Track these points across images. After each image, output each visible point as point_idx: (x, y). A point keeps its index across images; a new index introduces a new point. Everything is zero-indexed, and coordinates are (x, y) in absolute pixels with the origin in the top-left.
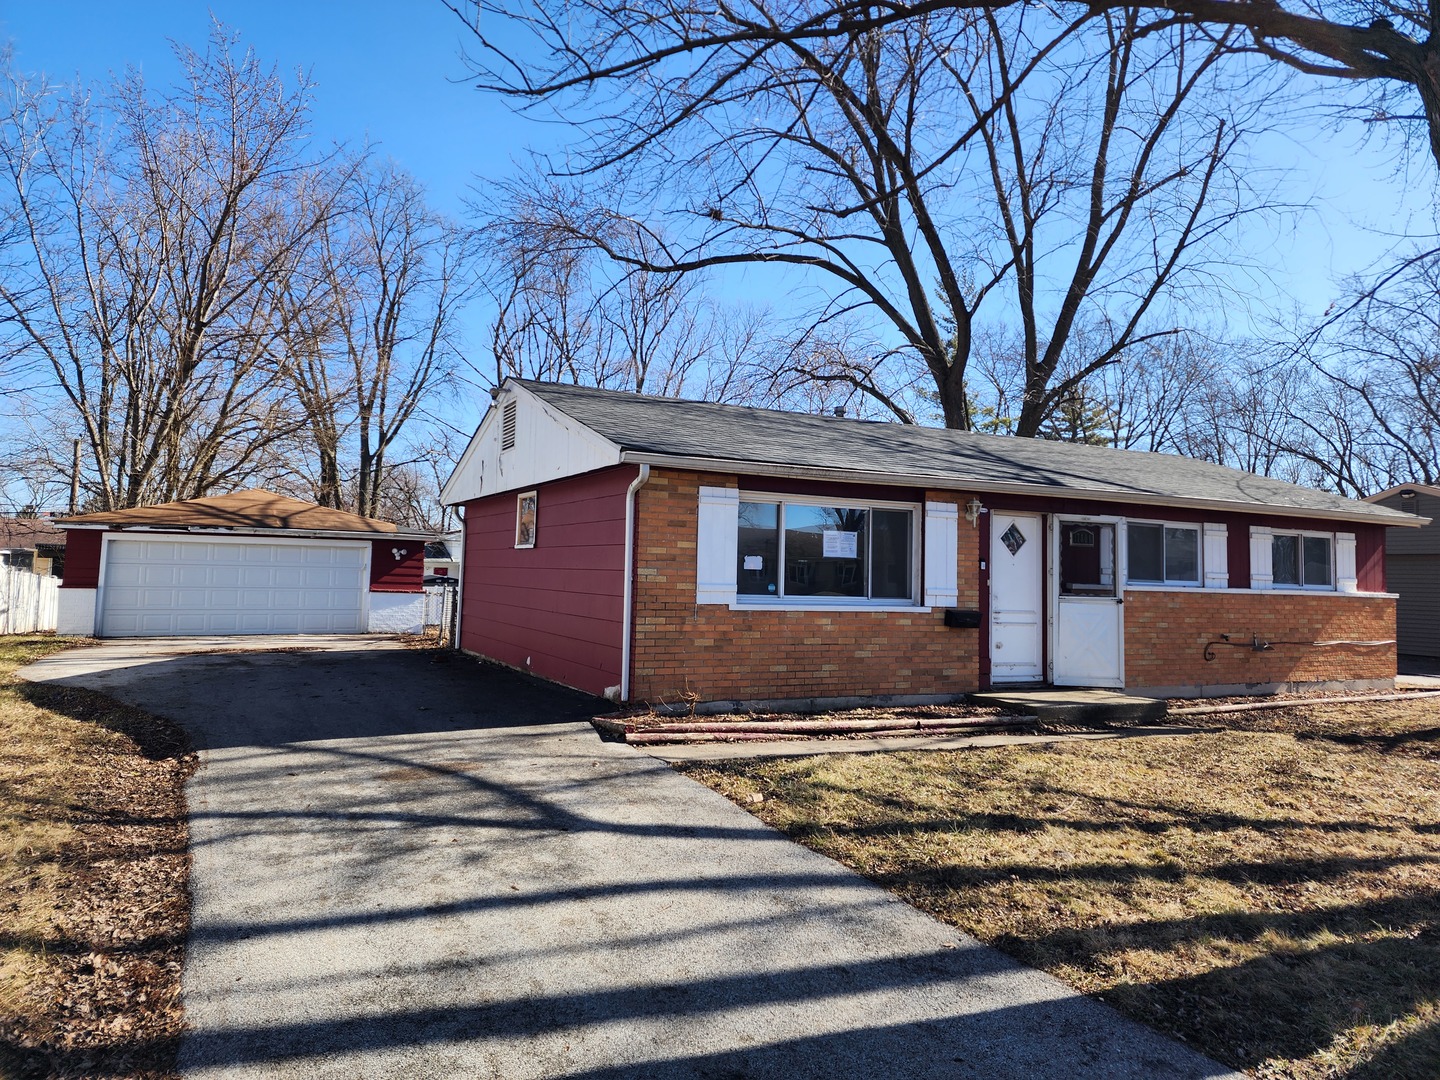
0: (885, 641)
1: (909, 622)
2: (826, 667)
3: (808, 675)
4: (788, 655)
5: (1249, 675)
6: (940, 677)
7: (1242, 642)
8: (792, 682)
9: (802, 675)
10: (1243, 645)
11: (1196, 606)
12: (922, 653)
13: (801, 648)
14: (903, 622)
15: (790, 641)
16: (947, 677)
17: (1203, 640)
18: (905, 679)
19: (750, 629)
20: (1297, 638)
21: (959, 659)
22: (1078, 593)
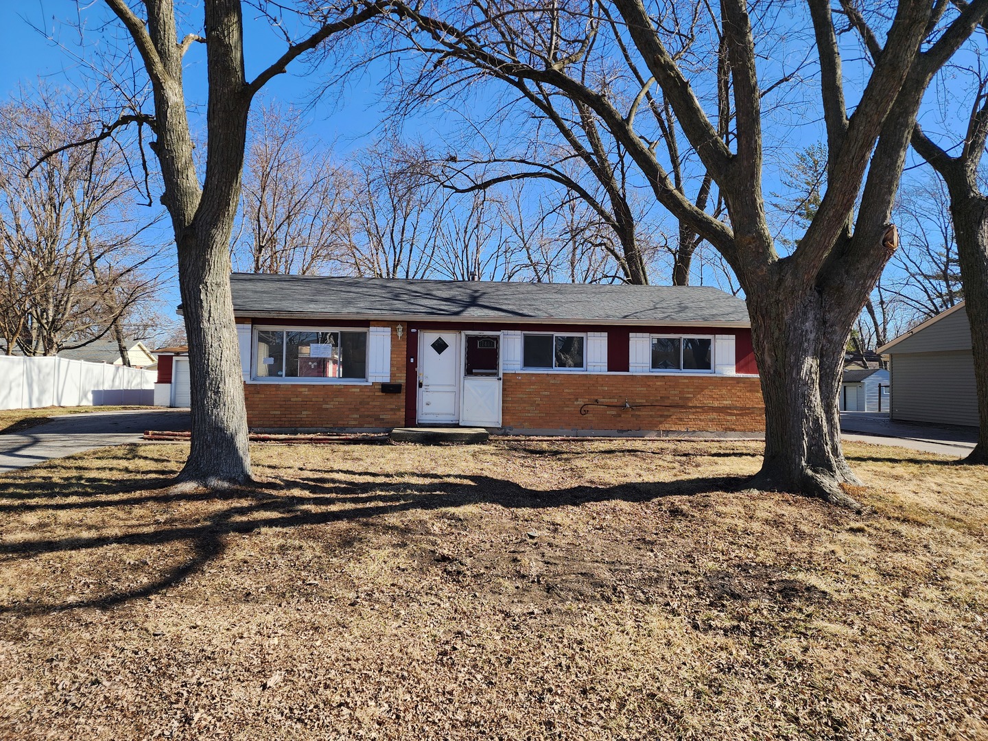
0: (343, 400)
1: (358, 390)
2: (303, 413)
3: (293, 416)
4: (281, 406)
5: (620, 425)
6: (377, 419)
7: (614, 404)
8: (283, 419)
9: (290, 416)
10: (616, 406)
11: (575, 382)
12: (367, 406)
13: (289, 403)
14: (354, 390)
15: (282, 399)
16: (383, 419)
17: (580, 402)
18: (355, 419)
19: (258, 393)
20: (667, 402)
21: (392, 409)
22: (476, 374)
